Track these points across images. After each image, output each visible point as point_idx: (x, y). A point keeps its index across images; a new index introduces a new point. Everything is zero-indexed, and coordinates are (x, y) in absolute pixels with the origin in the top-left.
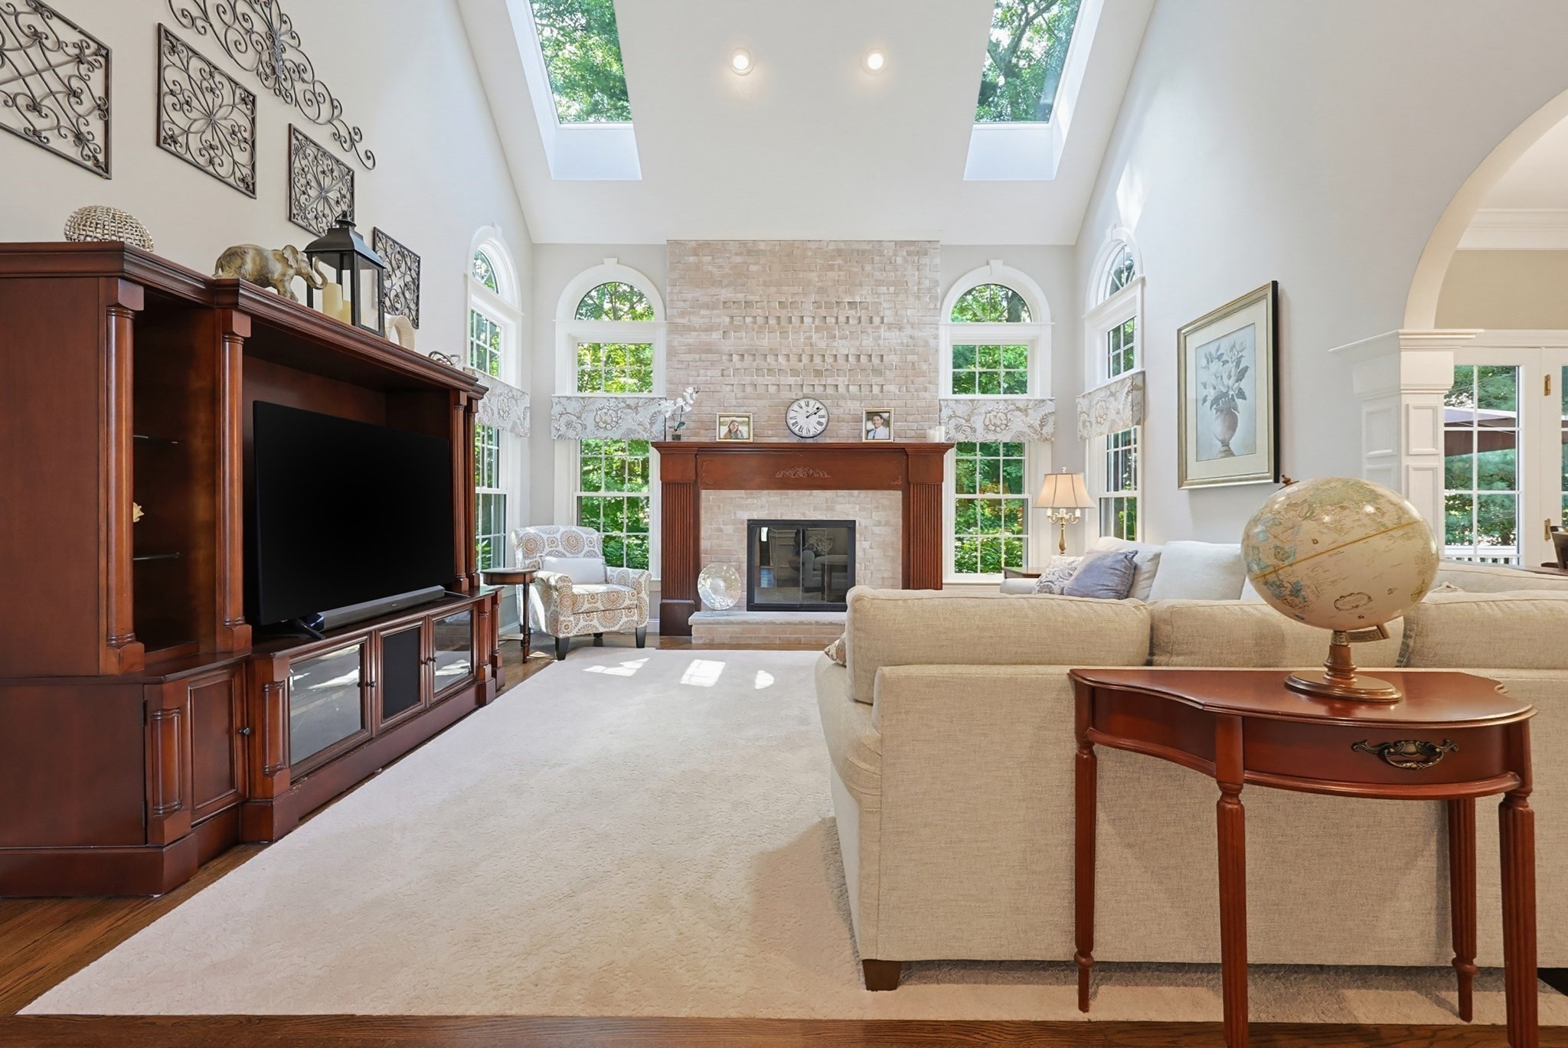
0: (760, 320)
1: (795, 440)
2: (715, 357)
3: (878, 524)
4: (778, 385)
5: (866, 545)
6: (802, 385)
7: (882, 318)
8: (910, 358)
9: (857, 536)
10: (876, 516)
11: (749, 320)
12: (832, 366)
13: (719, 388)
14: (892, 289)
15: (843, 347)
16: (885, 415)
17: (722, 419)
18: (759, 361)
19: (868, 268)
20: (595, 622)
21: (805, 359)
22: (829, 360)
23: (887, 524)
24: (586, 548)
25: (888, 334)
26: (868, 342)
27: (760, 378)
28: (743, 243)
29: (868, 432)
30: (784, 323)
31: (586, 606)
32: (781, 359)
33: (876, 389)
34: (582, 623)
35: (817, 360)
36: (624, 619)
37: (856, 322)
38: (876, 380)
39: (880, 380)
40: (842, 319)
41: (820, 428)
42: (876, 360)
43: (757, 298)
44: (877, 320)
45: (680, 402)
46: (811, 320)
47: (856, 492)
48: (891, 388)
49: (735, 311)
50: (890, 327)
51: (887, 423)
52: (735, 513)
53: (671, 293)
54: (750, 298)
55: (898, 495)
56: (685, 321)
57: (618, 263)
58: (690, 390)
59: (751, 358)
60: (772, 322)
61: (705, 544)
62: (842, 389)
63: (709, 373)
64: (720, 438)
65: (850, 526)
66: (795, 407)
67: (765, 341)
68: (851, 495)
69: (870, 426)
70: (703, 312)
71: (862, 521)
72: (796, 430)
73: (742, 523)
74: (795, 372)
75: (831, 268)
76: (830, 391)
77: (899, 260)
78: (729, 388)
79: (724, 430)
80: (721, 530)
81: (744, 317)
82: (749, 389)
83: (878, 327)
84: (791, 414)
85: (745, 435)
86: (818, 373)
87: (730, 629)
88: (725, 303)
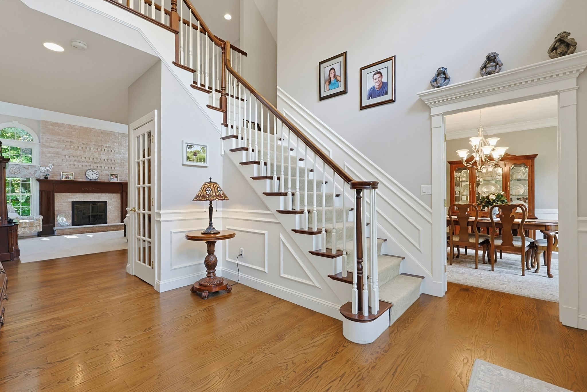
0: (76, 147)
1: (89, 180)
2: (60, 156)
3: (114, 202)
4: (82, 165)
5: (110, 207)
6: (90, 166)
7: (115, 151)
8: (123, 161)
9: (108, 205)
10: (113, 200)
11: (72, 147)
12: (100, 161)
13: (61, 164)
14: (118, 144)
15: (103, 157)
16: (116, 175)
17: (63, 174)
18: (76, 158)
19: (111, 138)
20: (27, 230)
21: (91, 159)
22: (99, 160)
23: (117, 202)
24: (11, 211)
25: (116, 155)
26: (111, 157)
27: (76, 163)
28: (70, 125)
29: (111, 179)
30: (84, 149)
31: (24, 226)
32: (83, 158)
33: (113, 169)
34: (23, 230)
35: (95, 160)
36: (35, 229)
37: (107, 151)
38: (113, 166)
39: (114, 166)
40: (103, 150)
41: (97, 178)
42: (113, 161)
43: (75, 141)
44: (113, 151)
45: (48, 168)
46: (93, 149)
47: (107, 194)
48: (117, 168)
49: (67, 144)
50: (117, 153)
51: (117, 177)
52: (67, 200)
53: (42, 136)
54: (72, 141)
55: (120, 194)
56: (48, 144)
57: (19, 123)
58: (51, 165)
59: (73, 157)
60: (80, 148)
61: (56, 209)
62: (103, 168)
63: (57, 160)
64: (63, 179)
65: (106, 202)
66: (88, 171)
67: (78, 153)
68: (106, 195)
69: (112, 177)
70: (55, 142)
71: (109, 201)
72: (89, 178)
73: (70, 202)
74: (88, 162)
75: (99, 136)
76: (99, 168)
77: (120, 137)
78: (65, 165)
79: (64, 177)
80: (62, 204)
81: (70, 146)
82: (72, 166)
83: (113, 153)
84: (87, 173)
85: (72, 178)
86: (95, 163)
87: (70, 230)
88: (63, 141)
